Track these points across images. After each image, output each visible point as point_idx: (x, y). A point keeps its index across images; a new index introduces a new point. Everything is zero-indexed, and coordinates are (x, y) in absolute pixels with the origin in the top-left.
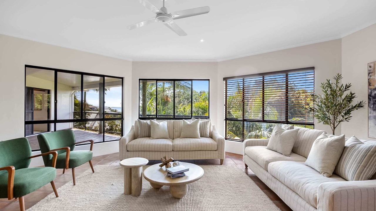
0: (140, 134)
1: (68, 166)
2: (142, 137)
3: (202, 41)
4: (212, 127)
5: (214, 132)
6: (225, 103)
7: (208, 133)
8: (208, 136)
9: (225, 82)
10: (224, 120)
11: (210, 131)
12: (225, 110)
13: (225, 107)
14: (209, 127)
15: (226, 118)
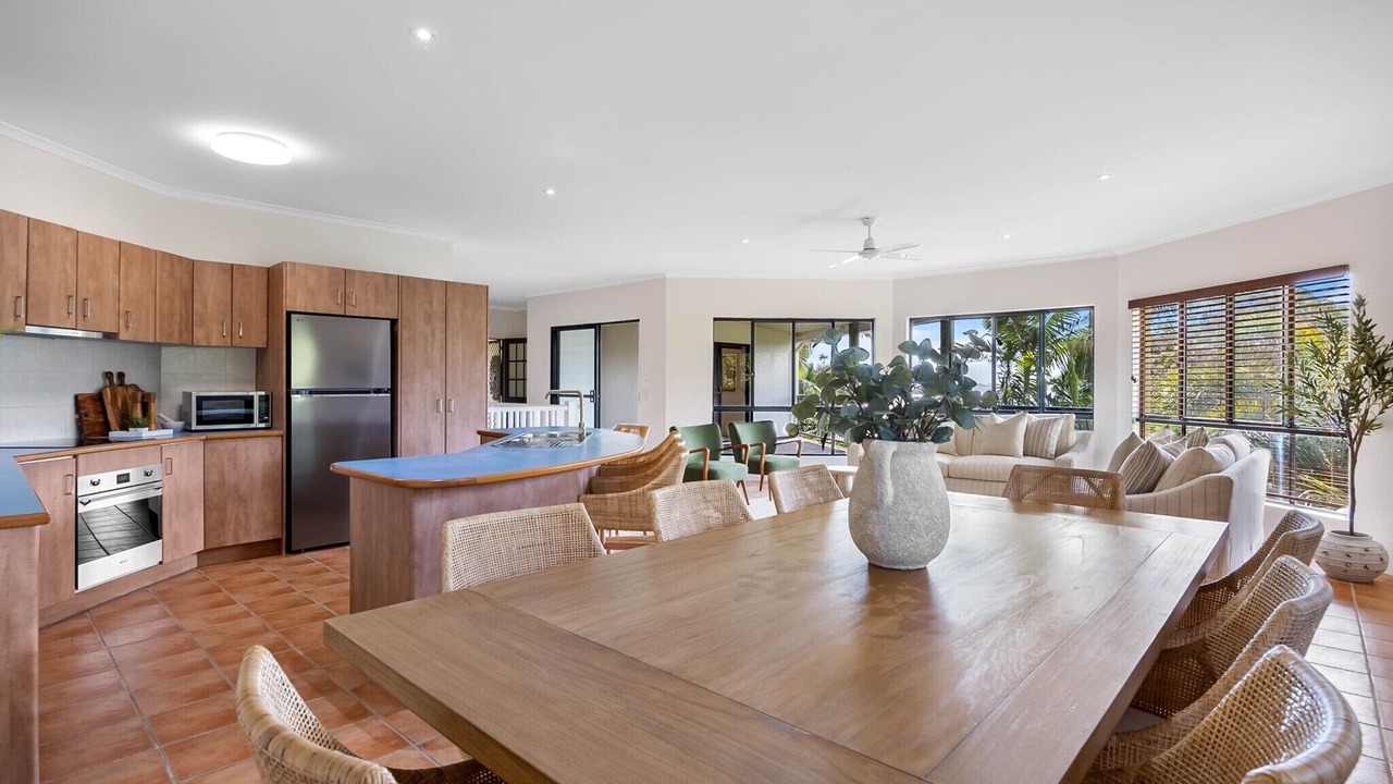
1: (763, 471)
4: (1074, 436)
5: (1075, 448)
6: (1138, 372)
7: (1052, 449)
8: (1049, 456)
9: (1138, 312)
10: (1133, 422)
11: (1064, 445)
12: (1137, 394)
13: (1138, 383)
14: (1058, 434)
15: (1141, 415)
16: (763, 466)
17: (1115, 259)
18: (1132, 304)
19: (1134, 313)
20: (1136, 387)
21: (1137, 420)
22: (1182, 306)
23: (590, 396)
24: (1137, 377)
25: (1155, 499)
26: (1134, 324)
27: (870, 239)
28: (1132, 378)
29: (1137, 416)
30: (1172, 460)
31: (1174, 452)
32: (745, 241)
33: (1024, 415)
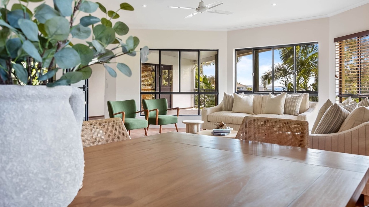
0: (224, 108)
1: (157, 123)
2: (226, 111)
3: (274, 5)
4: (309, 103)
5: (308, 110)
6: (338, 73)
7: (298, 111)
8: (296, 114)
9: (338, 44)
10: (336, 97)
11: (303, 109)
12: (338, 83)
13: (338, 78)
14: (301, 103)
15: (340, 94)
16: (157, 120)
17: (327, 19)
18: (336, 40)
19: (336, 44)
20: (338, 80)
21: (338, 96)
22: (358, 40)
23: (83, 88)
24: (338, 76)
25: (338, 136)
26: (337, 50)
27: (202, 2)
28: (336, 76)
29: (338, 94)
30: (348, 114)
31: (349, 109)
32: (145, 6)
33: (284, 94)
